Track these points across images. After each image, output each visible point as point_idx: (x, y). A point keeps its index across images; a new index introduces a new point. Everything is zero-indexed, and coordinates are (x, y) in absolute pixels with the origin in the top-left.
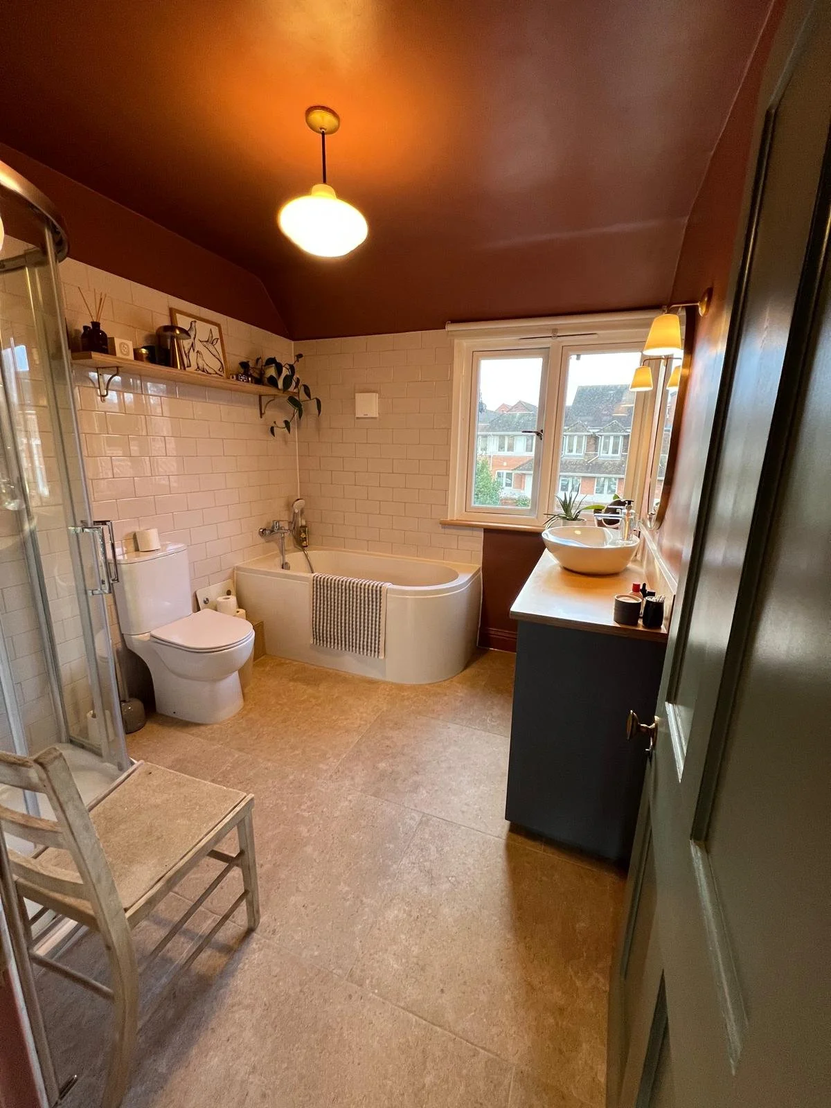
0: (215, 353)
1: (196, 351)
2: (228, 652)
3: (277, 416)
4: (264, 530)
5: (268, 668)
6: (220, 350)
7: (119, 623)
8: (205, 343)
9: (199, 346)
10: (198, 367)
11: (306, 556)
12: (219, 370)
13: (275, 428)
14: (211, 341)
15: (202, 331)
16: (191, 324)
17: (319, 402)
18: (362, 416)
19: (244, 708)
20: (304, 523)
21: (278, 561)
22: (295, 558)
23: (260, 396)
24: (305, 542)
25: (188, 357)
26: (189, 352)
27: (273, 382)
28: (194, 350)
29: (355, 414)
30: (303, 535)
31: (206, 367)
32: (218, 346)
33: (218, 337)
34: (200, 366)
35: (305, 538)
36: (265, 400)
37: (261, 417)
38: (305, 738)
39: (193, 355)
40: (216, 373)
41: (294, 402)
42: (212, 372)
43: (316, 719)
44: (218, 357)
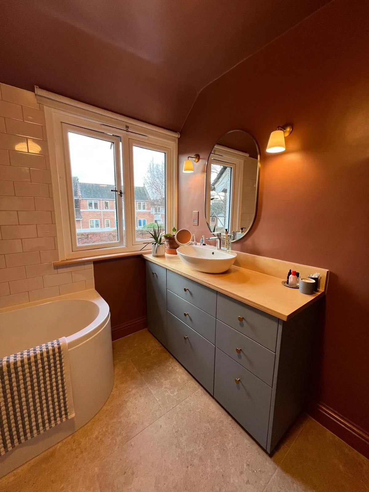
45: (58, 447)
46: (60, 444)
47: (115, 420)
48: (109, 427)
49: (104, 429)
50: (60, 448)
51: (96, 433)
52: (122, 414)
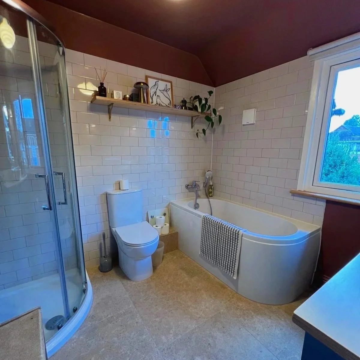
0: (167, 96)
1: (157, 95)
2: (139, 248)
3: (199, 126)
4: (188, 185)
5: (175, 257)
6: (170, 95)
7: (109, 221)
8: (162, 91)
9: (158, 93)
10: (157, 103)
11: (209, 202)
12: (169, 104)
13: (198, 133)
14: (166, 90)
15: (162, 85)
16: (156, 82)
17: (220, 117)
18: (246, 123)
19: (151, 278)
20: (211, 184)
21: (193, 202)
22: (203, 201)
23: (192, 117)
24: (211, 194)
25: (152, 98)
26: (153, 96)
27: (195, 108)
28: (156, 95)
29: (242, 123)
30: (210, 190)
31: (161, 103)
32: (169, 92)
33: (170, 88)
34: (158, 102)
35: (211, 192)
36: (194, 119)
37: (192, 128)
38: (167, 311)
39: (155, 98)
40: (167, 106)
41: (208, 119)
42: (164, 105)
43: (179, 300)
44: (169, 97)
45: (228, 289)
46: (230, 289)
47: (253, 313)
48: (247, 311)
49: (244, 308)
50: (229, 290)
51: (241, 305)
52: (258, 317)
